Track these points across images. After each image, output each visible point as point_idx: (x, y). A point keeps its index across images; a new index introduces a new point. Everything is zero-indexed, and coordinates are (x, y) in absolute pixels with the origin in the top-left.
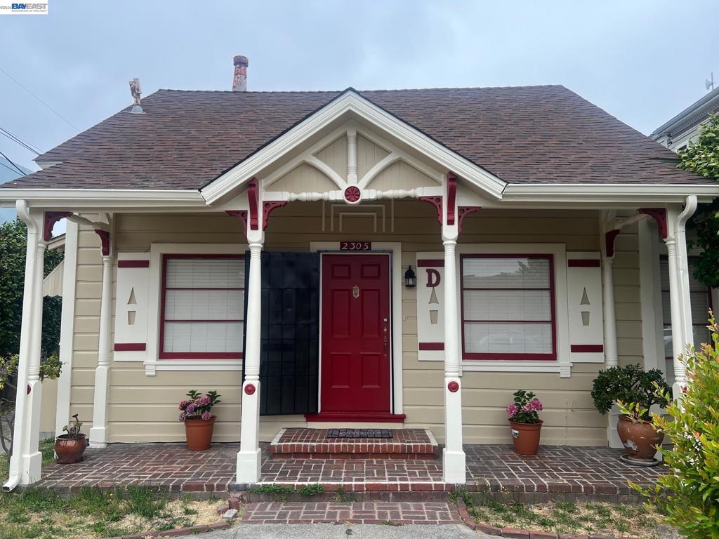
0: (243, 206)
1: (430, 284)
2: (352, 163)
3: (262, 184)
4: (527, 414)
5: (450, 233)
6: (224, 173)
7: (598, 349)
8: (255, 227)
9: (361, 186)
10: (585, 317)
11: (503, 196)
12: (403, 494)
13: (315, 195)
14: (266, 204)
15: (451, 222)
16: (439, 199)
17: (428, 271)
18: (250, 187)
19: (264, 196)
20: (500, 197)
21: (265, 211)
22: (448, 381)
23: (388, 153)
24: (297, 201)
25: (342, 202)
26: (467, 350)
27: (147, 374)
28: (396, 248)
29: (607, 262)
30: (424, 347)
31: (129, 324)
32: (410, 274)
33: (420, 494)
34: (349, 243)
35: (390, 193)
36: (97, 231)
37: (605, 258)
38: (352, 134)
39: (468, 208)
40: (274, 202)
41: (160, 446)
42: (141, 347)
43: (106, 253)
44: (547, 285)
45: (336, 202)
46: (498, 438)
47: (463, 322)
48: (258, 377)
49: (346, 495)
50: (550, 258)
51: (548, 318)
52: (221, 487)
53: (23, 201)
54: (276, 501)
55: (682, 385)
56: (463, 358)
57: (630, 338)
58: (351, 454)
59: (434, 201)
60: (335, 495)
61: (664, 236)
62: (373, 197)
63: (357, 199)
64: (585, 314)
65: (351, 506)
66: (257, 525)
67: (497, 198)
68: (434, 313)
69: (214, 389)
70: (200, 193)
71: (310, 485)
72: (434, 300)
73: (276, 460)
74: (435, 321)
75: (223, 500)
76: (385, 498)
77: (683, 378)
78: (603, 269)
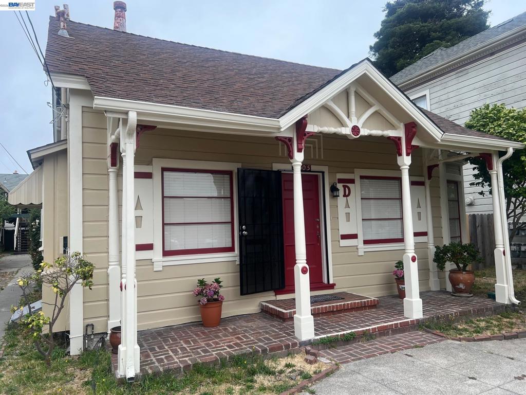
0: (292, 133)
1: (345, 195)
2: (353, 109)
7: (425, 234)
9: (360, 126)
11: (441, 140)
13: (332, 129)
15: (409, 154)
16: (399, 139)
17: (343, 186)
18: (305, 120)
20: (440, 141)
22: (411, 255)
23: (372, 105)
25: (350, 136)
27: (155, 269)
28: (325, 169)
29: (428, 183)
30: (344, 237)
31: (137, 227)
32: (334, 189)
39: (413, 146)
40: (308, 133)
42: (150, 247)
43: (113, 164)
44: (398, 196)
47: (362, 220)
49: (367, 336)
51: (400, 217)
52: (294, 345)
53: (135, 113)
54: (329, 348)
55: (502, 250)
56: (364, 244)
57: (437, 227)
58: (333, 312)
59: (397, 139)
60: (362, 337)
61: (491, 168)
62: (366, 134)
63: (358, 135)
64: (419, 214)
65: (376, 342)
66: (352, 363)
67: (437, 141)
68: (348, 214)
69: (217, 277)
70: (279, 121)
71: (348, 333)
72: (347, 206)
73: (290, 323)
74: (348, 220)
75: (297, 354)
76: (387, 334)
77: (502, 246)
78: (425, 187)
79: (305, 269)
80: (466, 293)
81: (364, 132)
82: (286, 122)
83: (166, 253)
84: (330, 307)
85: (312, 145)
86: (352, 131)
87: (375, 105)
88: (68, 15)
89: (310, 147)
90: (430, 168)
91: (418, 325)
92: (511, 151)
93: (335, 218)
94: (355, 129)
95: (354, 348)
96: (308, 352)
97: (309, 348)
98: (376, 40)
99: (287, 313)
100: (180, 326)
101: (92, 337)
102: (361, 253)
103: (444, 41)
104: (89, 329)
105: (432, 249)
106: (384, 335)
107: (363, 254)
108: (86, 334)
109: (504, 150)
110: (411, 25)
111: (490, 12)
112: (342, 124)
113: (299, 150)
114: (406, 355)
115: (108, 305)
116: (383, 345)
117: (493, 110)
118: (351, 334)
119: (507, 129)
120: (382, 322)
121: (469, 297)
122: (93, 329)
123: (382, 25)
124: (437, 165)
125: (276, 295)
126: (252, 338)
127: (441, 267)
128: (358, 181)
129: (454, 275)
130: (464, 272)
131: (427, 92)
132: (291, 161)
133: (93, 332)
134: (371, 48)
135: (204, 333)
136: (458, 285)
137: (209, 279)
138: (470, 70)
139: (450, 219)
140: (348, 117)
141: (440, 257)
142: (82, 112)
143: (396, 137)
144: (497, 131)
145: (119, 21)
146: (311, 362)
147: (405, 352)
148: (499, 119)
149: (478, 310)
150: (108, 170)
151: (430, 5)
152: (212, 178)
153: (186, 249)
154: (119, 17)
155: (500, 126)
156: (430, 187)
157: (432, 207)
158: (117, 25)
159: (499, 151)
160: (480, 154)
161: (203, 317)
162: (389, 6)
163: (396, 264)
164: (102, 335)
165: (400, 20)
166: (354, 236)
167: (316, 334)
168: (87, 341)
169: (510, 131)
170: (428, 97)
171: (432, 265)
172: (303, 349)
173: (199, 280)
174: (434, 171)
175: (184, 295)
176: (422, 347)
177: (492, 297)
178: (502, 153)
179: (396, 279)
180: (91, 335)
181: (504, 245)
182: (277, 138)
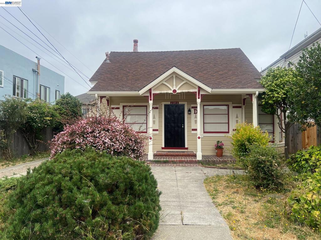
0: (148, 95)
1: (195, 113)
2: (174, 83)
3: (152, 89)
4: (220, 146)
5: (199, 101)
6: (144, 87)
8: (151, 100)
9: (176, 89)
10: (237, 121)
11: (211, 92)
12: (187, 162)
13: (165, 92)
14: (153, 94)
15: (199, 98)
16: (196, 92)
17: (194, 109)
18: (150, 90)
19: (153, 92)
21: (153, 96)
22: (198, 136)
23: (184, 81)
24: (161, 93)
25: (172, 93)
26: (205, 131)
28: (186, 103)
29: (243, 107)
30: (193, 130)
32: (189, 111)
33: (191, 162)
34: (173, 102)
35: (184, 91)
36: (106, 100)
37: (243, 106)
38: (174, 76)
39: (203, 95)
40: (155, 94)
43: (108, 105)
44: (227, 113)
45: (171, 93)
46: (212, 153)
47: (204, 123)
49: (174, 162)
50: (228, 106)
51: (227, 122)
53: (97, 94)
56: (204, 133)
62: (180, 92)
63: (176, 93)
68: (196, 121)
70: (138, 92)
72: (196, 117)
74: (196, 123)
78: (242, 109)
81: (178, 91)
82: (141, 92)
85: (180, 94)
91: (198, 162)
92: (257, 93)
93: (189, 122)
118: (166, 160)
125: (162, 149)
128: (202, 107)
132: (149, 103)
139: (259, 123)
140: (172, 86)
143: (194, 92)
154: (135, 46)
156: (245, 108)
158: (134, 49)
167: (154, 158)
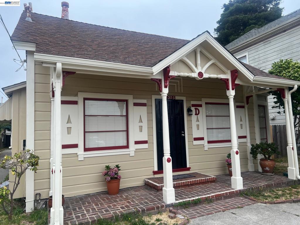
1: (196, 114)
2: (199, 62)
7: (245, 137)
9: (203, 72)
11: (253, 80)
13: (187, 74)
15: (233, 89)
16: (228, 80)
17: (195, 109)
20: (252, 81)
22: (235, 150)
25: (197, 78)
27: (79, 160)
30: (196, 139)
31: (68, 134)
32: (189, 110)
37: (246, 105)
39: (236, 84)
40: (171, 76)
41: (88, 195)
42: (76, 146)
43: (53, 96)
45: (195, 78)
48: (170, 155)
49: (208, 200)
52: (162, 206)
53: (61, 64)
54: (184, 208)
55: (292, 147)
56: (208, 143)
57: (252, 133)
58: (188, 185)
59: (226, 80)
60: (205, 201)
61: (284, 98)
62: (207, 77)
63: (202, 77)
64: (241, 125)
65: (214, 205)
66: (197, 219)
67: (251, 81)
68: (198, 126)
69: (117, 164)
70: (152, 69)
71: (196, 199)
72: (198, 120)
73: (161, 192)
74: (198, 129)
75: (164, 212)
76: (221, 199)
77: (292, 144)
78: (245, 109)
79: (169, 160)
80: (270, 173)
81: (206, 76)
82: (157, 69)
83: (86, 150)
84: (186, 182)
86: (198, 75)
87: (212, 59)
88: (31, 9)
89: (175, 85)
90: (248, 98)
91: (240, 193)
92: (296, 87)
93: (190, 128)
94: (200, 74)
95: (200, 208)
96: (170, 211)
97: (171, 208)
98: (218, 25)
99: (159, 186)
100: (95, 194)
101: (40, 201)
102: (206, 149)
103: (257, 25)
104: (38, 196)
105: (249, 146)
106: (219, 200)
107: (207, 149)
108: (36, 199)
109: (292, 87)
110: (238, 16)
111: (283, 8)
112: (192, 71)
113: (166, 87)
114: (232, 213)
115: (50, 182)
116: (218, 206)
117: (285, 62)
118: (198, 200)
119: (293, 74)
120: (218, 191)
121: (272, 175)
122: (40, 196)
123: (221, 17)
124: (252, 96)
125: (154, 175)
126: (137, 202)
127: (255, 157)
128: (204, 105)
129: (263, 162)
130: (269, 160)
131: (246, 54)
132: (161, 93)
133: (40, 198)
134: (215, 30)
135: (108, 199)
136: (265, 168)
137: (112, 165)
138: (272, 41)
139: (260, 128)
140: (196, 66)
141: (254, 151)
142: (35, 65)
143: (226, 79)
144: (287, 75)
145: (64, 13)
146: (172, 218)
147: (232, 211)
148: (289, 68)
149: (277, 184)
150: (50, 99)
151: (249, 5)
152: (117, 104)
153: (99, 147)
154: (64, 11)
155: (289, 72)
156: (248, 109)
157: (249, 121)
158: (63, 15)
159: (289, 87)
160: (277, 89)
161: (108, 188)
162: (225, 5)
163: (227, 155)
164: (46, 200)
165: (231, 13)
166: (202, 139)
167: (176, 200)
168: (36, 204)
169: (296, 75)
170: (247, 56)
171: (250, 156)
172: (168, 209)
173: (106, 166)
174: (250, 99)
175: (96, 175)
176: (242, 208)
177: (286, 175)
178: (290, 88)
179: (227, 164)
180: (39, 200)
181: (293, 144)
182: (152, 79)
